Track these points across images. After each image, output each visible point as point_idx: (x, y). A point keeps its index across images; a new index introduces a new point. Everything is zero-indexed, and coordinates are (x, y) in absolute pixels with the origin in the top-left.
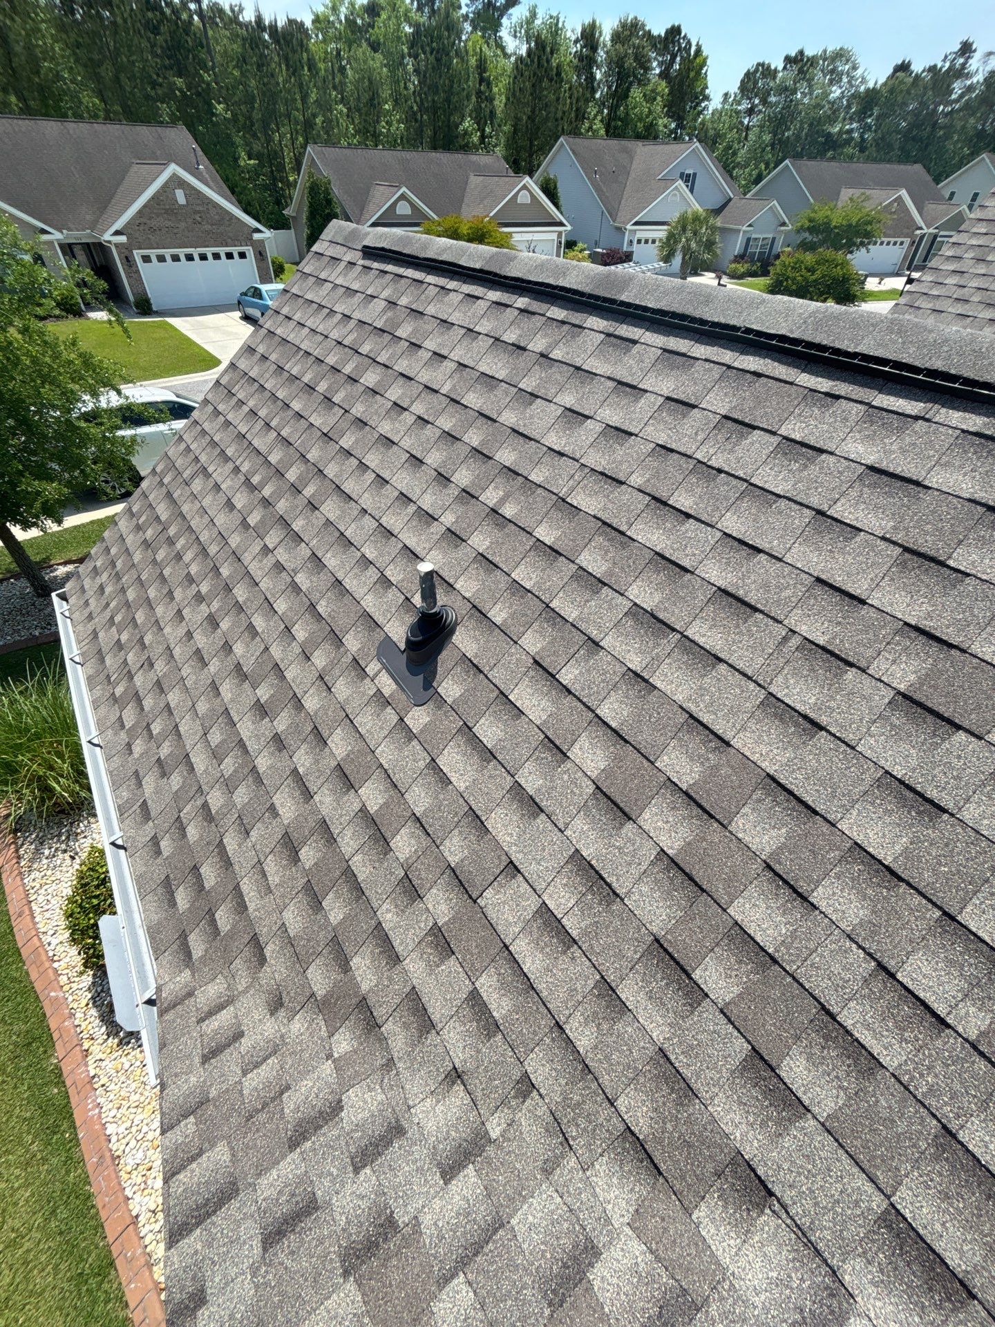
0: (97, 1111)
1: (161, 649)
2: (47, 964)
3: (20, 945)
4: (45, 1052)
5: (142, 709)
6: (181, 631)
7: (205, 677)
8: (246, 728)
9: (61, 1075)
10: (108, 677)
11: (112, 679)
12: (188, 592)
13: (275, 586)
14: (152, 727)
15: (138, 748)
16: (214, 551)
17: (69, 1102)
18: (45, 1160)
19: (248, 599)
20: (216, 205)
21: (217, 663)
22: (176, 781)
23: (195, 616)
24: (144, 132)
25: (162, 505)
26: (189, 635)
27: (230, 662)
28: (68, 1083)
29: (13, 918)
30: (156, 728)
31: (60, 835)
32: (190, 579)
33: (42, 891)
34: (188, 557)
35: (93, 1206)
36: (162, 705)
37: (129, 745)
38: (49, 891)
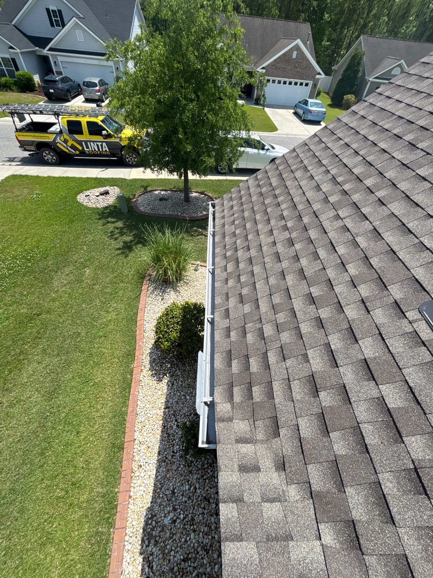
0: (138, 393)
1: (256, 244)
2: (142, 332)
3: (138, 320)
4: (131, 361)
5: (238, 267)
6: (270, 240)
7: (278, 267)
8: (298, 304)
9: (132, 372)
10: (225, 246)
11: (227, 248)
12: (279, 223)
13: (339, 238)
14: (241, 277)
15: (231, 283)
16: (301, 208)
17: (131, 383)
18: (118, 398)
19: (317, 239)
20: (307, 60)
21: (287, 263)
22: (247, 308)
23: (281, 236)
24: (292, 25)
25: (275, 179)
26: (274, 243)
27: (296, 266)
28: (133, 377)
29: (139, 310)
30: (243, 279)
31: (161, 289)
32: (282, 218)
33: (150, 306)
34: (283, 206)
35: (125, 424)
36: (249, 270)
37: (227, 280)
38: (152, 307)
